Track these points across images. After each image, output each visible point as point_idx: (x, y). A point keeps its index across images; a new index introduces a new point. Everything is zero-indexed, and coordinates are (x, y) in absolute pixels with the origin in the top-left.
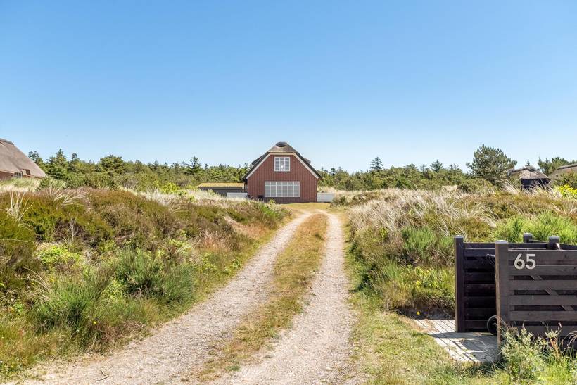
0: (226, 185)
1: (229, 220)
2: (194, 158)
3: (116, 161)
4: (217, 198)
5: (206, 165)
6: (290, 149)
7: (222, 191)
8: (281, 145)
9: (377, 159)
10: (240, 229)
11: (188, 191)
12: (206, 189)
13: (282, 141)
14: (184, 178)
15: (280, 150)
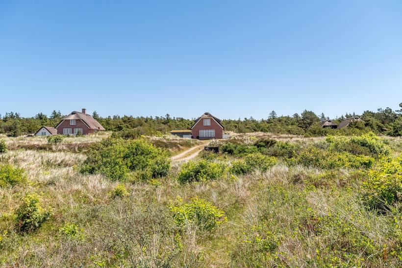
0: (183, 131)
1: (179, 145)
2: (167, 115)
3: (129, 119)
4: (178, 138)
5: (174, 118)
6: (210, 116)
7: (181, 135)
8: (206, 114)
9: (273, 112)
10: (181, 147)
11: (167, 135)
12: (174, 134)
13: (207, 112)
14: (163, 126)
15: (206, 116)
